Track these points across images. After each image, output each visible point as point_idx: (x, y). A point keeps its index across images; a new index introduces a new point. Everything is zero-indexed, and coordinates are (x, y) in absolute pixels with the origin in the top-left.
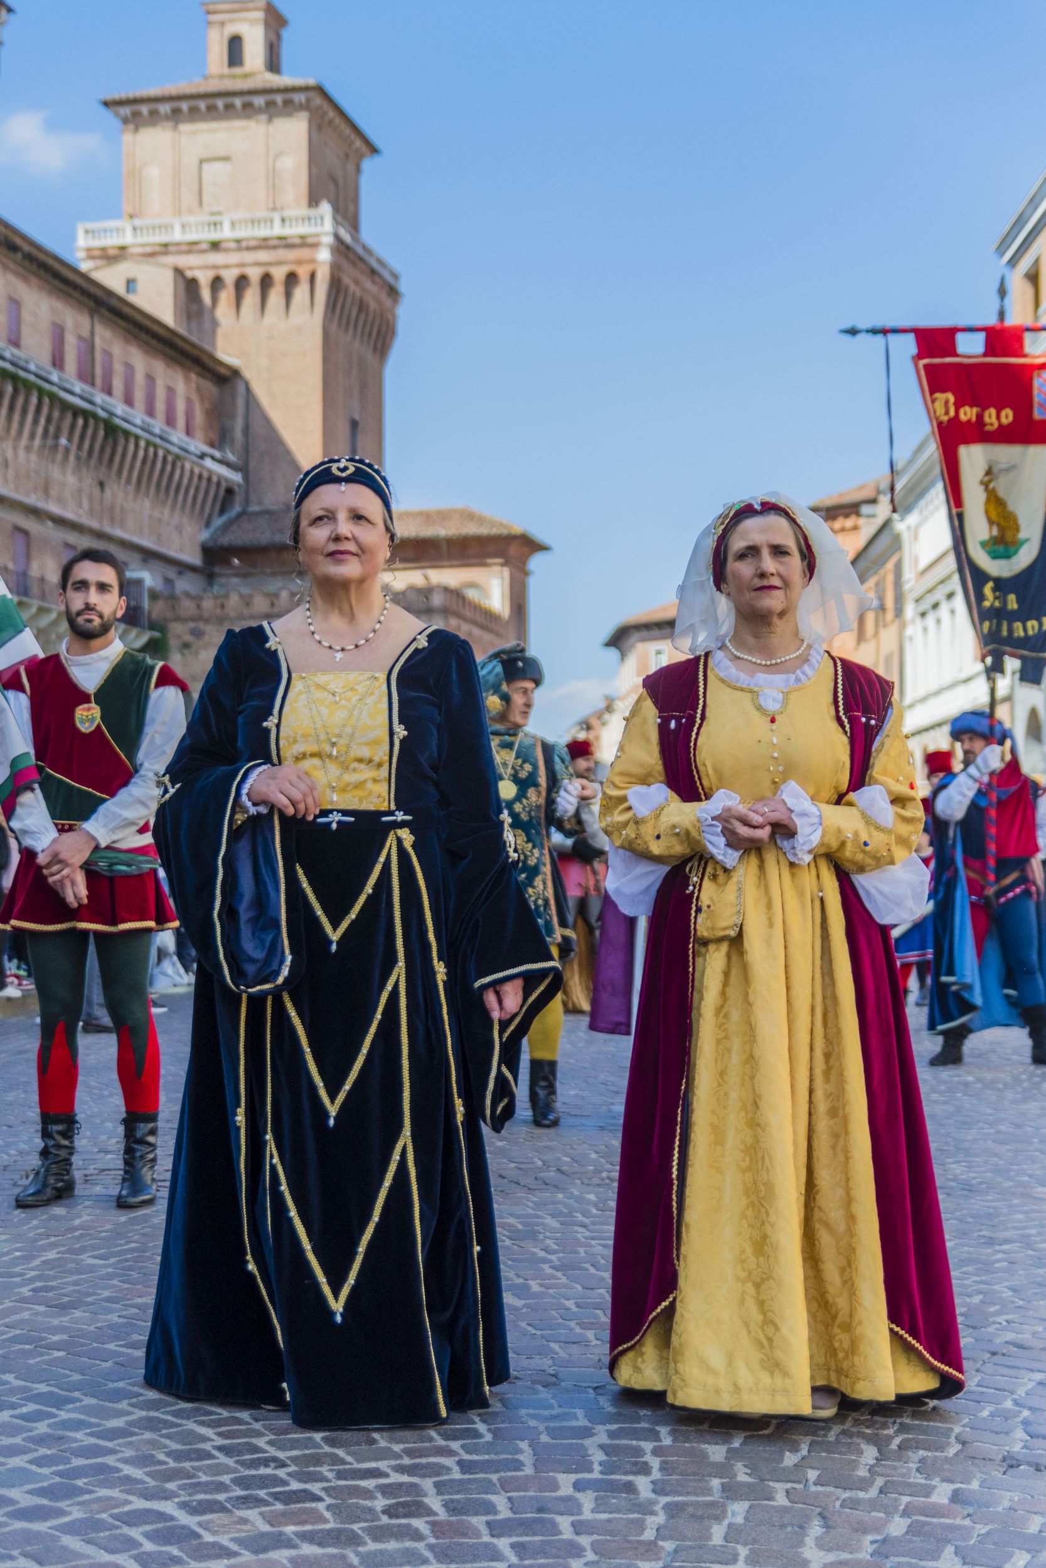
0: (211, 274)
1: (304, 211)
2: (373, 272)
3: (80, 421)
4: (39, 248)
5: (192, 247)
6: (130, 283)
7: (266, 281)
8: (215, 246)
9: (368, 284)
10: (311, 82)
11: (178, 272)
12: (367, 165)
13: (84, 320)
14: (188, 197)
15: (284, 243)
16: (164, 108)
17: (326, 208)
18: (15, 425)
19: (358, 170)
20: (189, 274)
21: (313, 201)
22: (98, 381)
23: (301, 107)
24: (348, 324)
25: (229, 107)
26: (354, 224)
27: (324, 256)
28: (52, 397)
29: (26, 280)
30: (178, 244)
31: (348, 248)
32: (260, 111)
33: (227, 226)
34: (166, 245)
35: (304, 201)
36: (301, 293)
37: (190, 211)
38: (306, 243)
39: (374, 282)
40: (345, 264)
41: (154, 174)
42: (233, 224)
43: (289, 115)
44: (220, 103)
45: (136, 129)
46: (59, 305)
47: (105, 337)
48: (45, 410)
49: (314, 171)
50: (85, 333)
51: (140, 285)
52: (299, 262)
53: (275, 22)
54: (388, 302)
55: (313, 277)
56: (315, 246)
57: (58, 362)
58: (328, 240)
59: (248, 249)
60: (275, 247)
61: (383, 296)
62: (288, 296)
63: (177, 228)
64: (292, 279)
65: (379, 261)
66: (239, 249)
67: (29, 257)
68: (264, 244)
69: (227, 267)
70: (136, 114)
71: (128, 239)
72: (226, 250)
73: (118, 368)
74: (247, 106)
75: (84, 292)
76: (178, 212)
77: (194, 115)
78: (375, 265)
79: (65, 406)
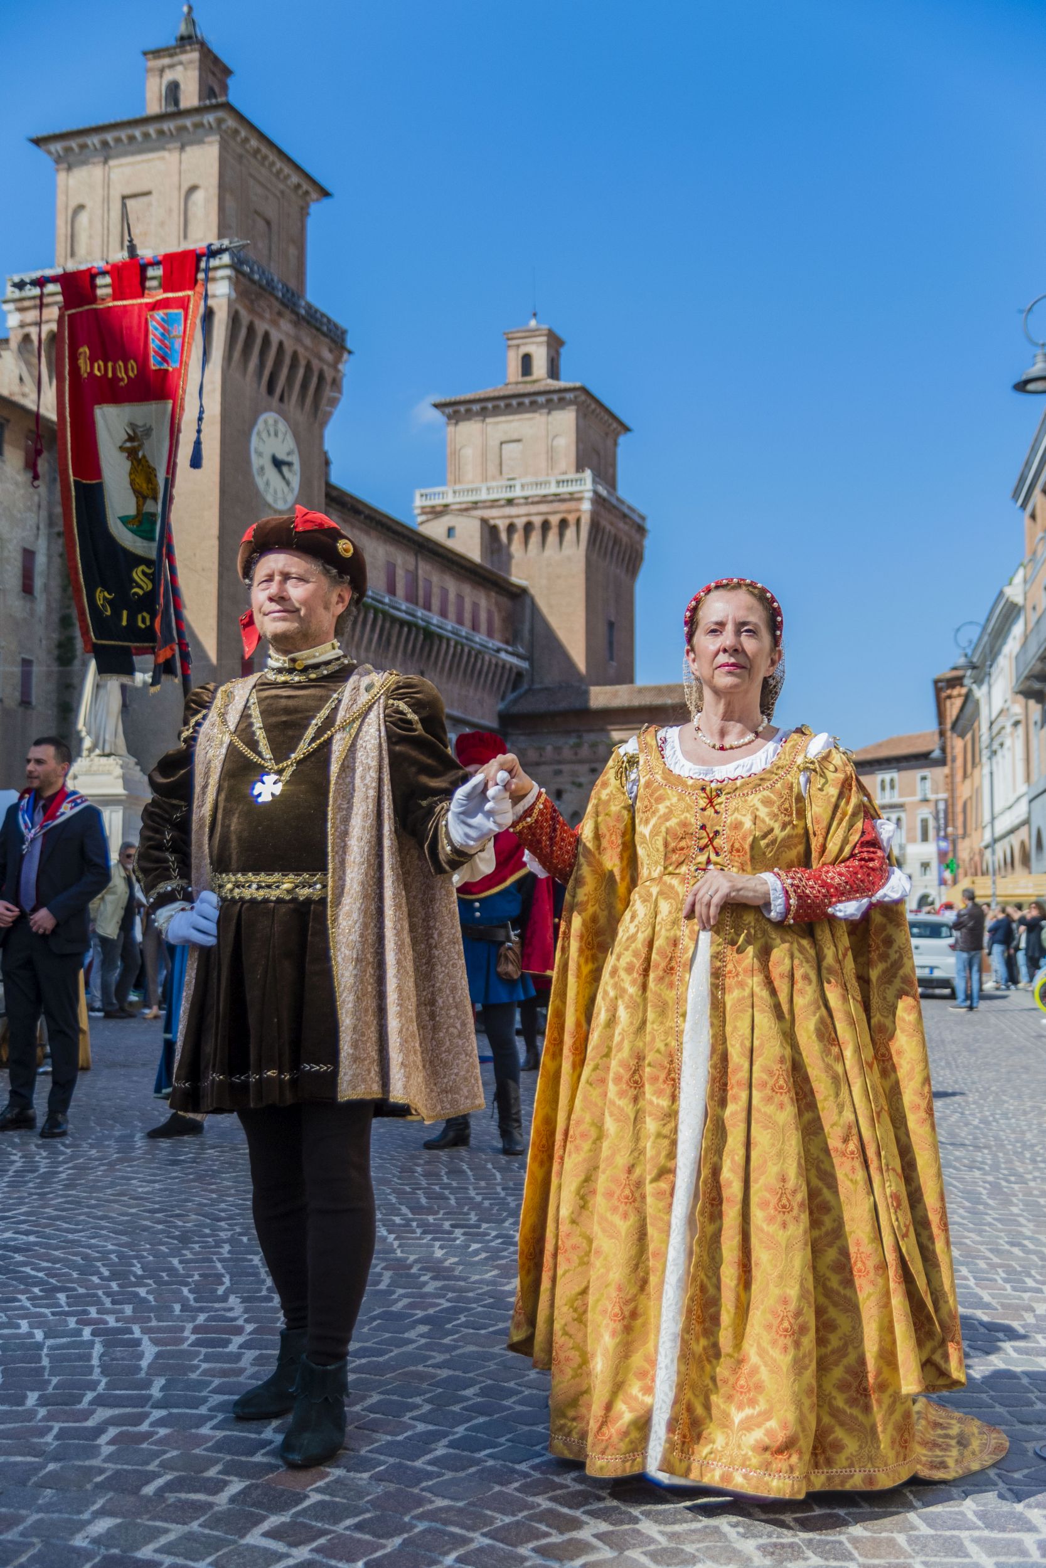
0: (507, 522)
1: (572, 475)
2: (625, 516)
3: (406, 629)
4: (376, 511)
5: (494, 504)
6: (450, 531)
7: (546, 526)
8: (510, 502)
9: (621, 525)
10: (578, 384)
11: (484, 521)
12: (623, 440)
13: (410, 560)
14: (492, 469)
15: (558, 498)
16: (476, 407)
17: (588, 474)
18: (357, 633)
19: (615, 444)
20: (492, 522)
21: (580, 468)
22: (421, 601)
23: (571, 402)
24: (605, 553)
25: (520, 404)
26: (612, 484)
27: (586, 506)
28: (385, 614)
29: (367, 533)
30: (484, 502)
31: (604, 500)
32: (542, 406)
33: (518, 488)
34: (476, 503)
35: (573, 469)
36: (570, 533)
37: (494, 478)
38: (573, 498)
39: (625, 523)
40: (603, 512)
41: (469, 454)
42: (523, 486)
43: (563, 408)
44: (514, 402)
45: (456, 424)
46: (392, 549)
47: (425, 569)
48: (379, 623)
49: (581, 446)
50: (411, 567)
51: (458, 532)
52: (569, 512)
53: (555, 343)
54: (637, 537)
55: (578, 521)
56: (580, 499)
57: (392, 590)
58: (589, 495)
59: (533, 503)
60: (552, 502)
61: (633, 532)
62: (561, 535)
63: (484, 491)
64: (563, 524)
65: (629, 508)
66: (526, 504)
67: (368, 517)
68: (544, 500)
69: (518, 516)
70: (456, 412)
71: (449, 499)
72: (518, 505)
73: (436, 591)
74: (533, 403)
75: (410, 540)
76: (485, 479)
77: (496, 412)
78: (626, 511)
79: (394, 620)
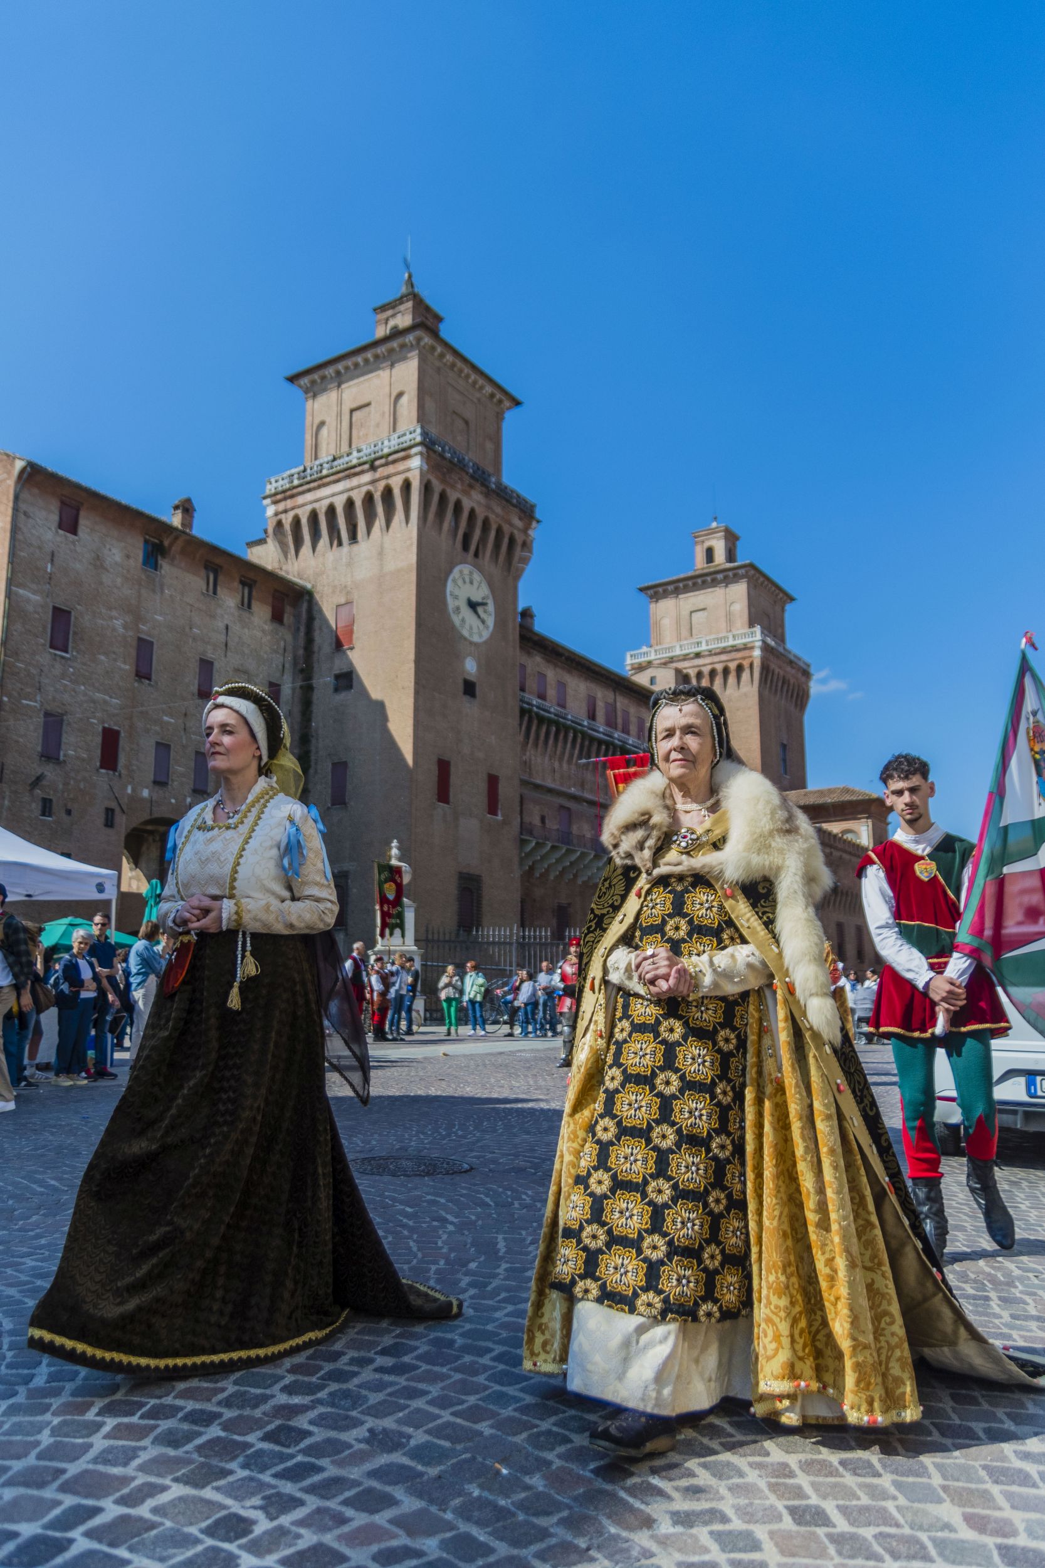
0: (696, 670)
1: (747, 630)
2: (791, 662)
3: (604, 747)
4: (574, 654)
5: (685, 658)
6: (653, 680)
7: (726, 671)
8: (698, 655)
9: (789, 669)
10: (748, 562)
11: (678, 671)
12: (789, 607)
13: (610, 695)
14: (685, 632)
15: (735, 649)
16: (670, 588)
17: (758, 629)
18: (559, 748)
19: (783, 610)
20: (685, 671)
21: (751, 624)
22: (620, 726)
23: (742, 577)
24: (776, 690)
25: (704, 582)
26: (781, 639)
27: (757, 653)
28: (584, 734)
29: (569, 672)
30: (678, 656)
31: (772, 648)
32: (720, 582)
33: (704, 644)
34: (672, 658)
35: (747, 625)
36: (746, 675)
37: (686, 639)
38: (746, 647)
39: (793, 668)
40: (771, 657)
41: (667, 624)
42: (707, 642)
43: (737, 582)
44: (699, 581)
45: (657, 601)
46: (592, 686)
47: (622, 703)
48: (579, 740)
49: (753, 610)
50: (611, 701)
51: (658, 680)
52: (744, 658)
53: (731, 539)
54: (803, 679)
55: (751, 666)
56: (752, 648)
57: (592, 716)
58: (759, 644)
59: (716, 654)
60: (730, 652)
61: (800, 675)
62: (739, 677)
63: (678, 648)
64: (740, 669)
65: (795, 656)
66: (710, 655)
67: (568, 658)
68: (724, 651)
69: (704, 665)
70: (656, 593)
71: (652, 657)
72: (704, 656)
73: (633, 720)
74: (713, 580)
75: (607, 678)
76: (679, 639)
77: (687, 589)
78: (792, 658)
79: (592, 739)
